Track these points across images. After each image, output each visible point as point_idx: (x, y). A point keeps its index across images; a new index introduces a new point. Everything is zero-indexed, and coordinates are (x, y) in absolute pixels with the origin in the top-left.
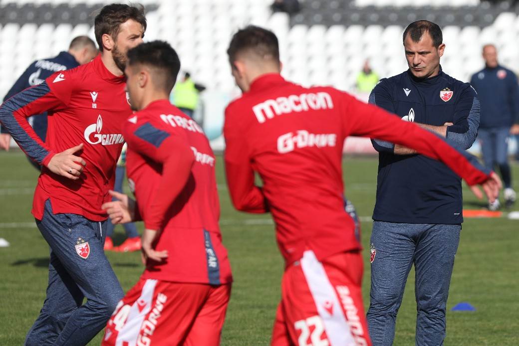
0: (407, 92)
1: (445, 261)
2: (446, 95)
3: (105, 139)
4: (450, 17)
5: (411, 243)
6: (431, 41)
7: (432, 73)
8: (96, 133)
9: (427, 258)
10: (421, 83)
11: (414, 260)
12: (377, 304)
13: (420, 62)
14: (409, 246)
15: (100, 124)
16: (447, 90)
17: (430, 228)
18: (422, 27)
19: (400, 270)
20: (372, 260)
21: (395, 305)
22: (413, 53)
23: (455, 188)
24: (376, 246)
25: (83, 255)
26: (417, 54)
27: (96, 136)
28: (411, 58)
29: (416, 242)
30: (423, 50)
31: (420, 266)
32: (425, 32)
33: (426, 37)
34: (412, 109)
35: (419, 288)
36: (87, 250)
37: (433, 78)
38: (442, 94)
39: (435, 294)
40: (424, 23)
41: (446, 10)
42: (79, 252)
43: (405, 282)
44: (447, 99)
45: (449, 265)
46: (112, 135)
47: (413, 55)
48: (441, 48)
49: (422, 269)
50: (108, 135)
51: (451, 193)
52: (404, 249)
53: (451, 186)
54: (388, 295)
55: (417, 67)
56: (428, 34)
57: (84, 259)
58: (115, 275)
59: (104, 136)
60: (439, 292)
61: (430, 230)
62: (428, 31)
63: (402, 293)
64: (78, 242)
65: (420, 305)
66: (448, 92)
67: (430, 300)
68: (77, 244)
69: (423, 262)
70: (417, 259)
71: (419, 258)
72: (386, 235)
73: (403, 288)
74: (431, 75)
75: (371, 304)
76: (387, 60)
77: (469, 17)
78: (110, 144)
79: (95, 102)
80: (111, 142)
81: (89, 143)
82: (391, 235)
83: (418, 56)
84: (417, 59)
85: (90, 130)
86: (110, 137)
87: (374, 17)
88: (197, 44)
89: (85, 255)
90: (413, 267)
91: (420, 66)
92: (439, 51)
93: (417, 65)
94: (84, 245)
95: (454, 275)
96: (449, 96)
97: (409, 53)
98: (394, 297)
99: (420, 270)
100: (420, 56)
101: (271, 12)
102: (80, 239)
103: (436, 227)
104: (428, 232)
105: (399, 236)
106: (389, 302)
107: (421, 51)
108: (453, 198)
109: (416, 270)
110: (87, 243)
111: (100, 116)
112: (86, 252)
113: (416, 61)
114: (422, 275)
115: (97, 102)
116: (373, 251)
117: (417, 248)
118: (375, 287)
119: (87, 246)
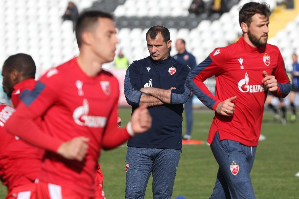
0: (149, 69)
1: (170, 171)
2: (172, 71)
3: (252, 88)
4: (171, 23)
5: (150, 160)
6: (162, 39)
7: (164, 58)
8: (245, 85)
9: (160, 169)
10: (157, 63)
11: (152, 171)
12: (129, 197)
13: (156, 51)
14: (149, 162)
15: (247, 79)
16: (173, 68)
17: (161, 151)
18: (157, 30)
19: (144, 176)
20: (127, 170)
21: (140, 197)
22: (152, 46)
23: (177, 127)
24: (129, 162)
25: (234, 173)
26: (154, 47)
27: (246, 87)
28: (150, 49)
29: (153, 159)
30: (158, 44)
31: (155, 174)
32: (159, 33)
33: (159, 36)
34: (151, 79)
35: (155, 188)
36: (237, 170)
37: (164, 60)
38: (170, 70)
39: (164, 191)
40: (158, 28)
41: (169, 19)
42: (232, 170)
43: (147, 184)
44: (172, 73)
45: (173, 174)
46: (257, 86)
47: (152, 47)
48: (169, 43)
49: (156, 176)
50: (254, 86)
51: (175, 130)
52: (146, 164)
53: (175, 126)
54: (136, 192)
55: (154, 54)
56: (160, 34)
57: (234, 175)
58: (252, 188)
59: (251, 86)
60: (166, 190)
61: (161, 153)
62: (160, 33)
63: (145, 190)
64: (232, 164)
65: (155, 198)
66: (173, 69)
67: (161, 195)
68: (231, 165)
69: (157, 171)
70: (154, 170)
71: (155, 169)
72: (135, 155)
73: (145, 187)
74: (163, 59)
75: (126, 197)
76: (133, 49)
77: (183, 23)
78: (256, 92)
79: (242, 65)
80: (257, 90)
81: (241, 92)
82: (138, 155)
83: (155, 48)
84: (154, 49)
85: (241, 83)
86: (255, 87)
87: (125, 23)
88: (17, 39)
89: (235, 173)
90: (152, 175)
91: (156, 54)
92: (168, 44)
93: (154, 53)
94: (236, 167)
95: (176, 180)
96: (174, 71)
97: (149, 46)
98: (139, 192)
99: (155, 176)
100: (156, 48)
101: (63, 20)
102: (234, 162)
103: (165, 151)
104: (160, 154)
105: (142, 156)
106: (136, 196)
107: (156, 44)
108: (176, 133)
109: (153, 177)
110: (238, 165)
111: (246, 74)
112: (236, 171)
113: (154, 51)
114: (157, 180)
115: (243, 64)
116: (127, 165)
117: (153, 163)
118: (128, 186)
119: (237, 167)
